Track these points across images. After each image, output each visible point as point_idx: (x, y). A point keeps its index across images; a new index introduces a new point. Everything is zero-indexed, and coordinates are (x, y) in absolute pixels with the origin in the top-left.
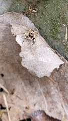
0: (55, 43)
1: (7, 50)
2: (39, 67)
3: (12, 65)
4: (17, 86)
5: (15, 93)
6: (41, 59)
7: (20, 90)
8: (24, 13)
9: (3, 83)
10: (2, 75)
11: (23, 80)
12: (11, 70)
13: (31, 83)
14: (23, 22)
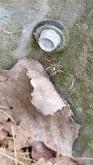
0: (61, 89)
1: (19, 89)
2: (46, 107)
3: (22, 101)
4: (22, 118)
5: (21, 124)
6: (48, 100)
7: (25, 123)
8: (39, 61)
9: (11, 114)
10: (12, 108)
11: (29, 114)
12: (20, 105)
13: (35, 118)
14: (37, 68)
